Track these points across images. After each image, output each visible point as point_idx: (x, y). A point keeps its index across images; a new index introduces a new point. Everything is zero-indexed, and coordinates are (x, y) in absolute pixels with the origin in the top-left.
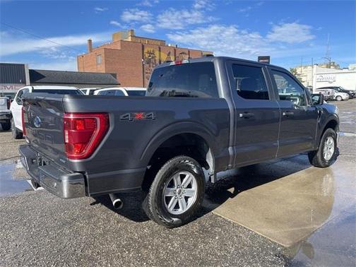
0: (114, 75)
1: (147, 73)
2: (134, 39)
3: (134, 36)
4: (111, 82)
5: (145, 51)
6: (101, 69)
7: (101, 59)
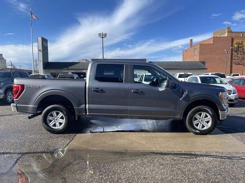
0: (204, 63)
1: (234, 59)
2: (230, 34)
3: (231, 32)
4: (200, 67)
5: (235, 42)
6: (196, 59)
7: (197, 52)
